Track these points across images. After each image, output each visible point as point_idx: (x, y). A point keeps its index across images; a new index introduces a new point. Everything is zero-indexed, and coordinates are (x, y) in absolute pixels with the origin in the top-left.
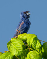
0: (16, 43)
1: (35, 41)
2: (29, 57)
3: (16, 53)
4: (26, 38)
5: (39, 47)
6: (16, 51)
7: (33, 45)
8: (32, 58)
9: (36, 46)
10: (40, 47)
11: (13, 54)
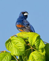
1: (38, 40)
2: (32, 58)
3: (17, 53)
4: (27, 37)
5: (42, 47)
6: (16, 51)
7: (35, 45)
8: (35, 59)
9: (39, 46)
10: (44, 47)
11: (14, 54)
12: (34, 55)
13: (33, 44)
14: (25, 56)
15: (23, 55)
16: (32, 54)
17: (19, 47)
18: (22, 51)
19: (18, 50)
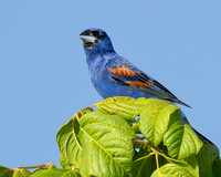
7: (167, 143)
9: (179, 145)
16: (158, 174)
18: (122, 163)
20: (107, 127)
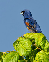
0: (24, 42)
1: (44, 41)
2: (38, 58)
3: (24, 53)
4: (34, 37)
5: (48, 48)
7: (41, 45)
8: (41, 59)
11: (21, 54)
12: (40, 55)
13: (39, 44)
14: (32, 56)
15: (30, 55)
16: (38, 54)
17: (26, 47)
18: (29, 51)
19: (25, 50)
20: (25, 42)
